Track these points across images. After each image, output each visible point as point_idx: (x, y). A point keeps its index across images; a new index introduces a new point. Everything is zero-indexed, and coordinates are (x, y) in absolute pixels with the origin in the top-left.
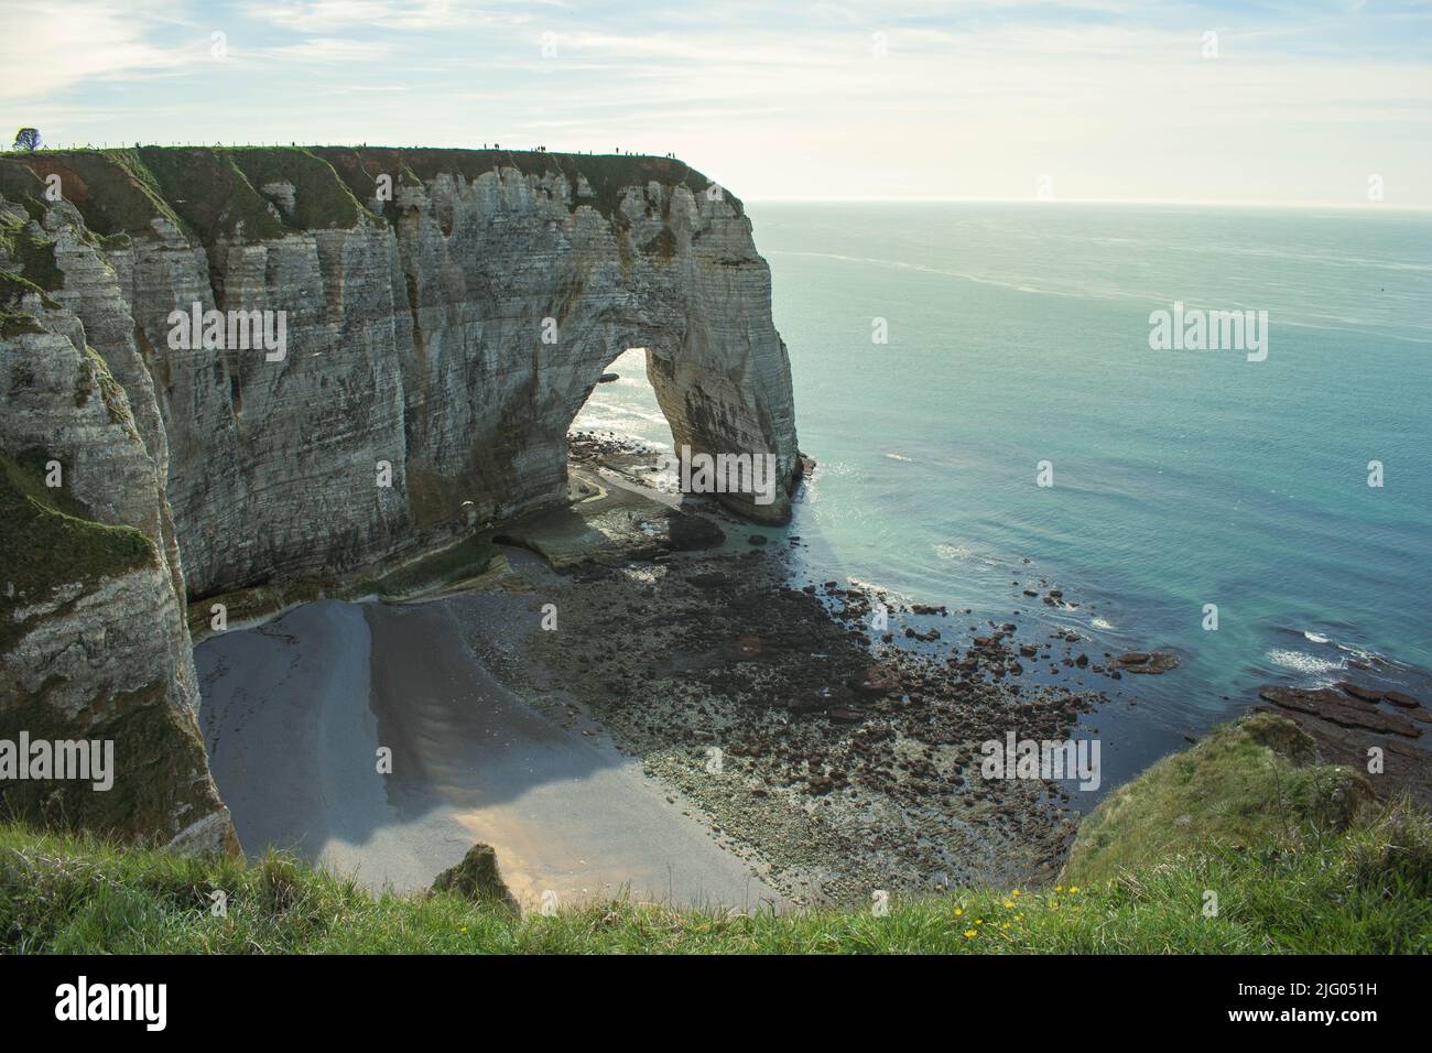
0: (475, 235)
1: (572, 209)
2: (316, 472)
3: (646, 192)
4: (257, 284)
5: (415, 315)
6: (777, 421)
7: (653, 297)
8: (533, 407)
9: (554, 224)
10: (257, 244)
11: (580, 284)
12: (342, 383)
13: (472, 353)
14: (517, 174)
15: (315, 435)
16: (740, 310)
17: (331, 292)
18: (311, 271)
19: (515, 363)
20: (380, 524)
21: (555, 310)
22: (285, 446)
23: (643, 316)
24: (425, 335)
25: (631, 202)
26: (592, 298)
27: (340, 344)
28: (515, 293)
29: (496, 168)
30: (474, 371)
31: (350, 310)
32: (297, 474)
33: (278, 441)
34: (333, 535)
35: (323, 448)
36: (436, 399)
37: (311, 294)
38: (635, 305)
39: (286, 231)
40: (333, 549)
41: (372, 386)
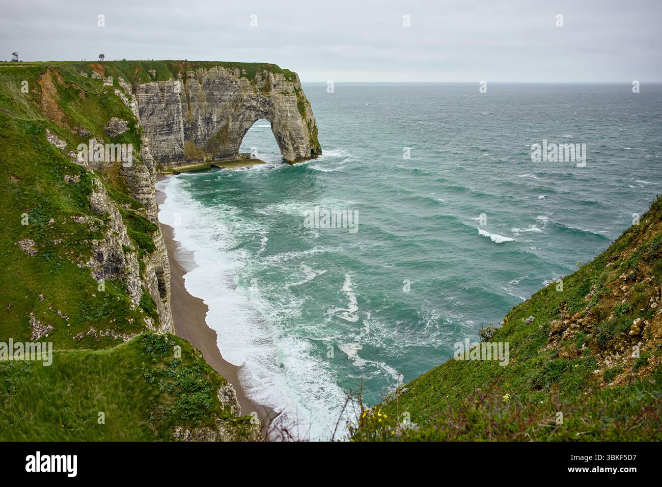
0: (209, 84)
1: (240, 78)
2: (158, 140)
3: (262, 74)
4: (143, 93)
5: (189, 104)
6: (299, 140)
7: (264, 103)
8: (227, 132)
9: (234, 82)
10: (143, 84)
11: (242, 99)
12: (165, 119)
13: (208, 116)
14: (223, 68)
15: (157, 131)
16: (286, 107)
17: (163, 96)
18: (158, 91)
19: (222, 120)
20: (175, 155)
21: (234, 106)
22: (150, 132)
23: (261, 109)
24: (192, 109)
25: (258, 76)
26: (245, 103)
27: (165, 109)
28: (222, 101)
29: (216, 67)
30: (208, 121)
31: (167, 101)
32: (153, 140)
33: (149, 130)
34: (162, 156)
35: (160, 134)
36: (194, 126)
37: (157, 96)
38: (259, 106)
39: (151, 81)
40: (162, 159)
41: (173, 120)
